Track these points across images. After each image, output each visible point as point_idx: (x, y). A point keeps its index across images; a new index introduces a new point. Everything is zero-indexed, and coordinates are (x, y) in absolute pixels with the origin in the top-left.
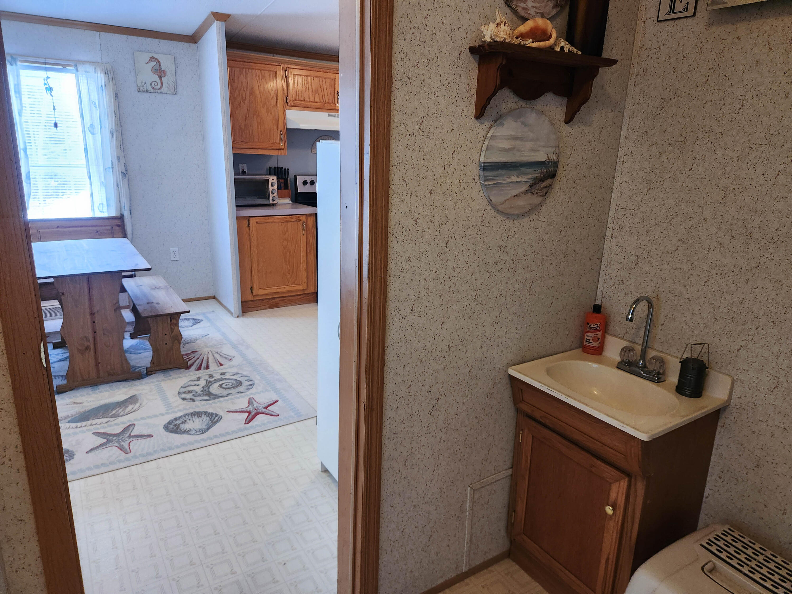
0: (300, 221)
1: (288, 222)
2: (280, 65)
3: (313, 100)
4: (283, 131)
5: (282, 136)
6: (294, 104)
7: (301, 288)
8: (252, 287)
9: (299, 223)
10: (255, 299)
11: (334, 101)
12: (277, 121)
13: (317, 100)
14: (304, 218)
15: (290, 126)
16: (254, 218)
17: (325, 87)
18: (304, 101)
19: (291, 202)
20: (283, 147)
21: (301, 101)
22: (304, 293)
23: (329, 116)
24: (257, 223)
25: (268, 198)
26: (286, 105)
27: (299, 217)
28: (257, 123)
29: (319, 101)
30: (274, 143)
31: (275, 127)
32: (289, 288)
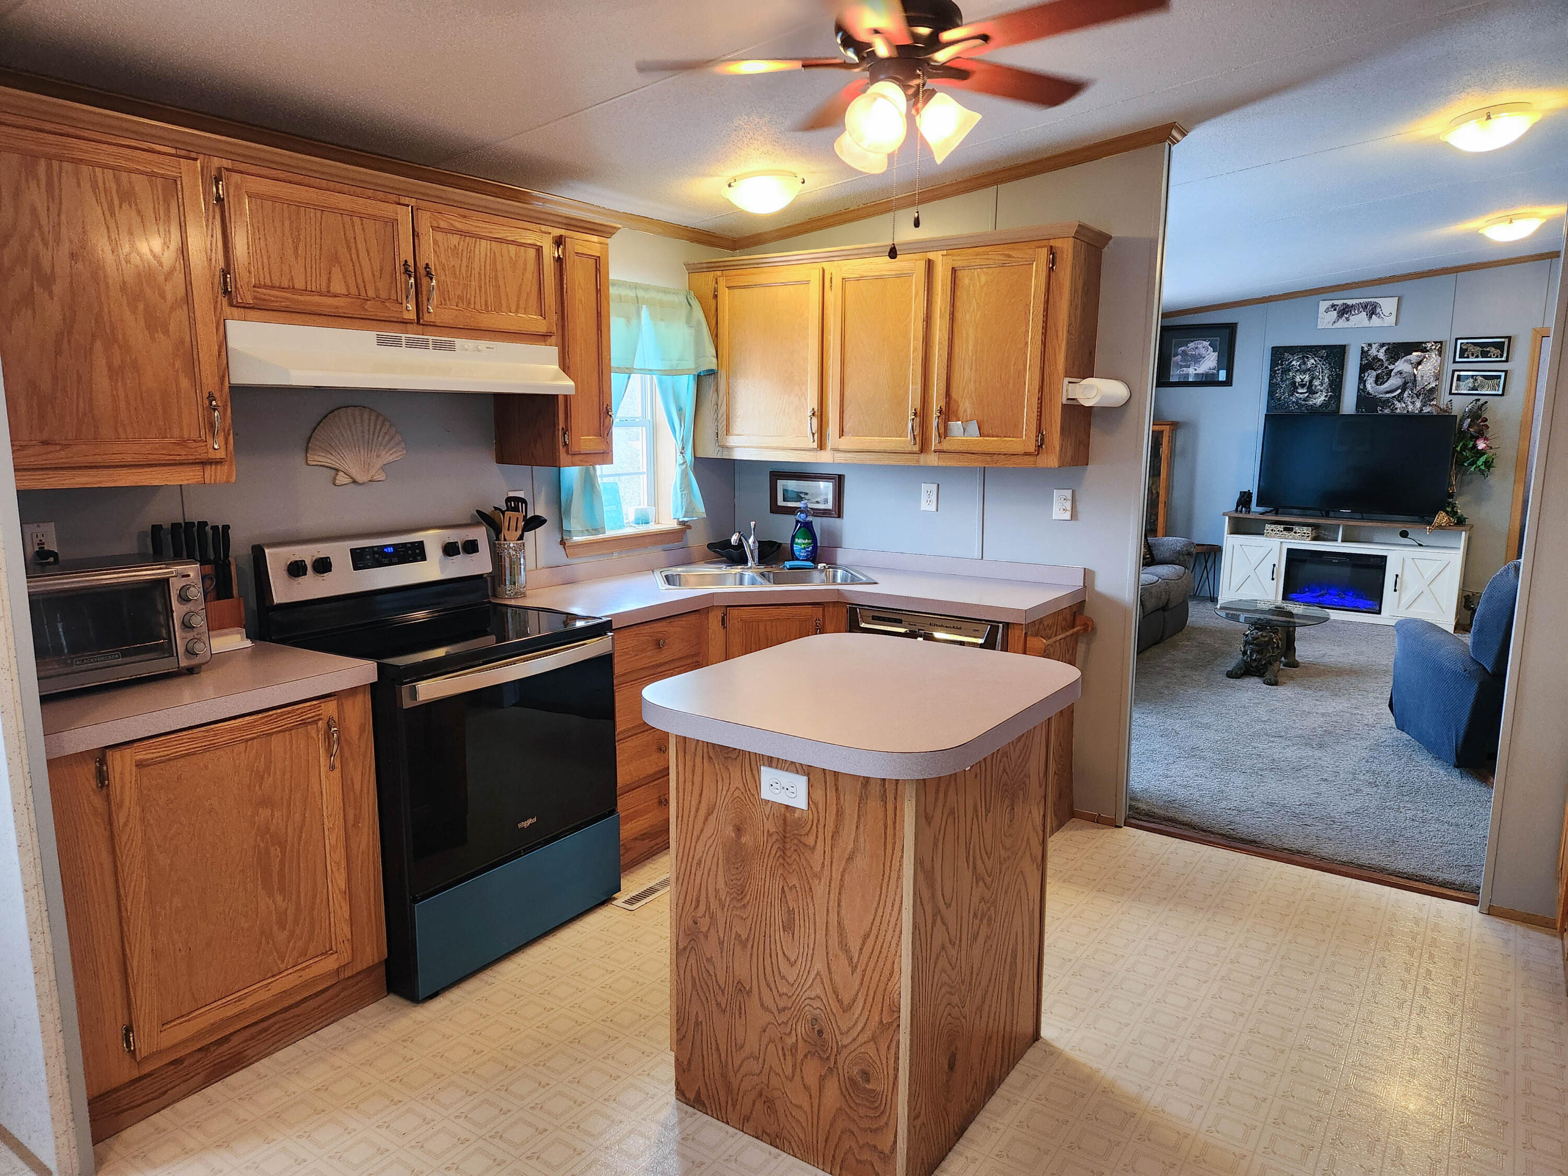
0: (316, 722)
1: (271, 734)
2: (193, 155)
3: (324, 289)
4: (217, 395)
5: (216, 414)
6: (255, 298)
7: (330, 964)
8: (129, 1029)
9: (312, 729)
10: (147, 1069)
11: (393, 292)
12: (192, 361)
13: (338, 286)
14: (330, 708)
15: (242, 376)
16: (128, 752)
17: (362, 246)
18: (294, 290)
19: (248, 643)
20: (221, 454)
21: (281, 288)
22: (342, 976)
23: (381, 342)
24: (140, 765)
25: (168, 650)
26: (225, 301)
27: (311, 709)
28: (110, 367)
29: (344, 292)
30: (183, 443)
31: (185, 383)
32: (288, 981)
